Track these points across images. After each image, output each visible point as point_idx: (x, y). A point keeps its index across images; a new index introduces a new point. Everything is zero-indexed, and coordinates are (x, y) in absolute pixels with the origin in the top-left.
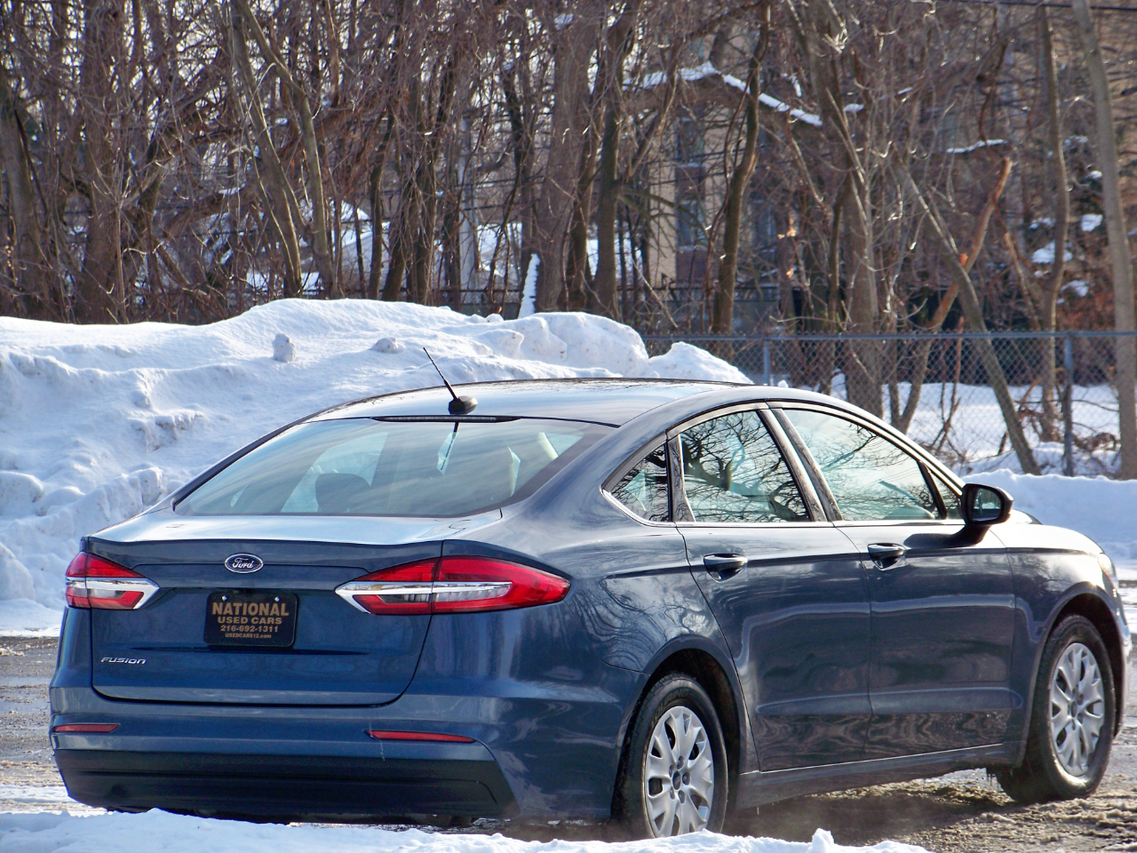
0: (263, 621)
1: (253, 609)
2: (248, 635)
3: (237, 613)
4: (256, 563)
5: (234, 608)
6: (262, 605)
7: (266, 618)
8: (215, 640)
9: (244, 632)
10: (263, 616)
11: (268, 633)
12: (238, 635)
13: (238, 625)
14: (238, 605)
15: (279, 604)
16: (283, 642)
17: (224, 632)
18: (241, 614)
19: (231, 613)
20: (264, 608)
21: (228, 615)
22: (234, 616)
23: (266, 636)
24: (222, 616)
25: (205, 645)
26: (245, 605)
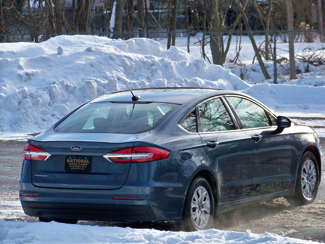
0: (82, 164)
1: (79, 161)
2: (77, 169)
3: (74, 162)
4: (80, 148)
5: (73, 161)
6: (81, 160)
7: (83, 163)
8: (68, 170)
9: (76, 168)
10: (82, 163)
11: (83, 168)
12: (74, 169)
13: (75, 166)
14: (74, 160)
15: (87, 160)
16: (87, 171)
17: (70, 168)
18: (75, 162)
19: (72, 162)
20: (82, 161)
21: (71, 163)
22: (73, 163)
23: (83, 169)
24: (70, 163)
25: (65, 171)
26: (77, 160)
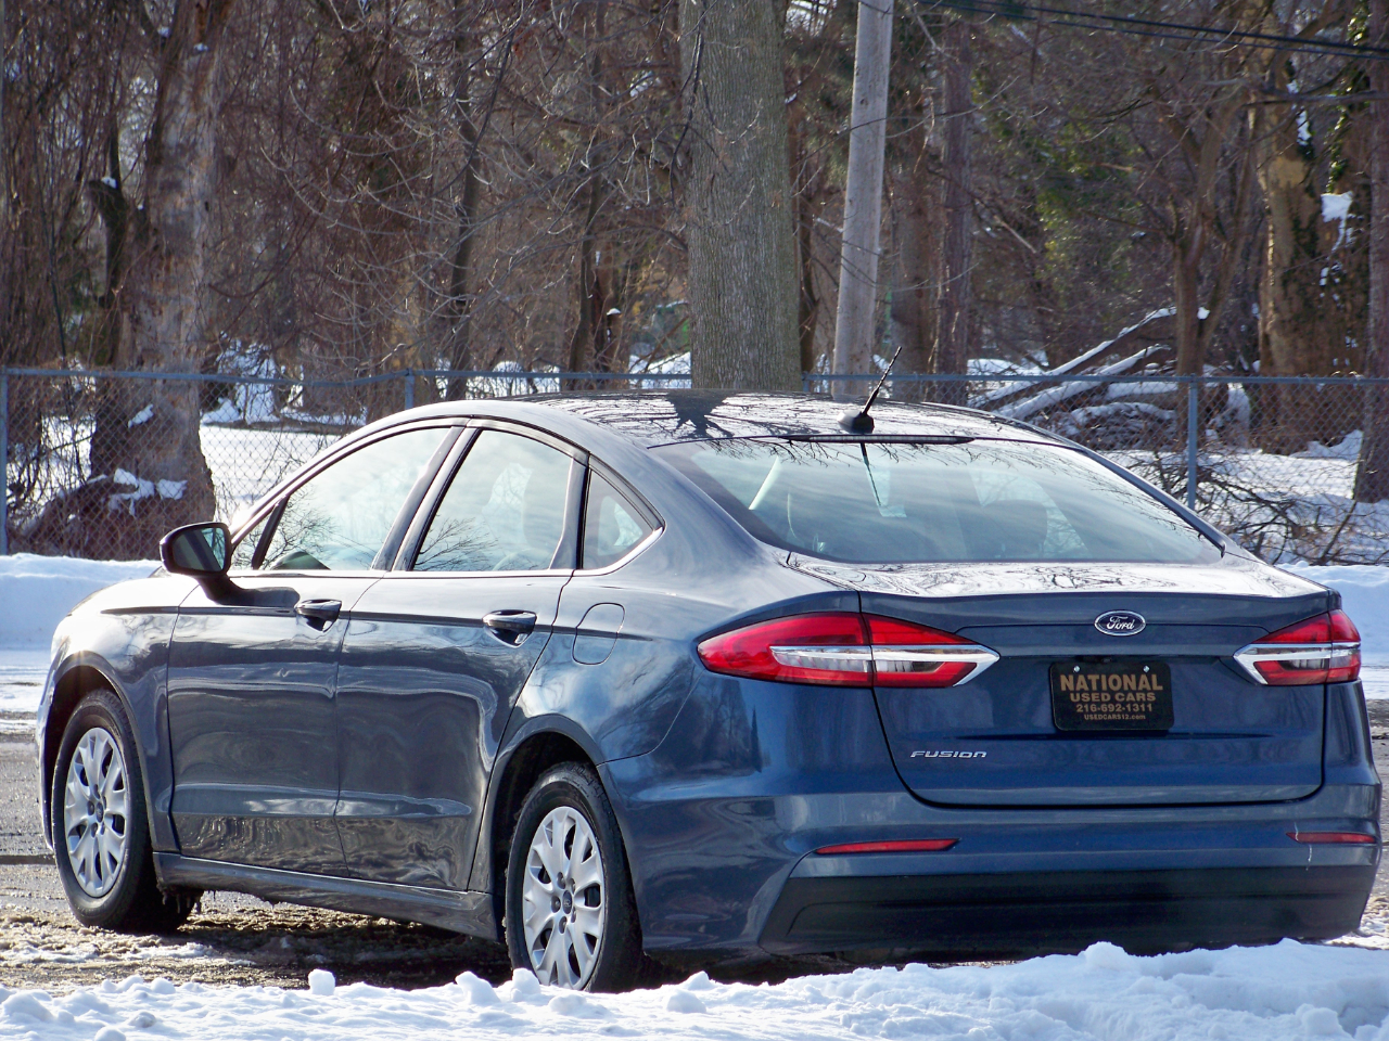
0: (1130, 697)
1: (1115, 682)
2: (1114, 716)
3: (1094, 687)
4: (1138, 622)
5: (1089, 683)
6: (1125, 677)
7: (1134, 693)
8: (1070, 726)
9: (1108, 713)
10: (1130, 689)
11: (1140, 712)
12: (1101, 717)
13: (1099, 704)
14: (1093, 678)
15: (1149, 675)
16: (1154, 726)
17: (1082, 714)
18: (1100, 690)
19: (1086, 688)
20: (1129, 681)
21: (1082, 691)
22: (1090, 692)
23: (1138, 717)
24: (1075, 692)
25: (1052, 731)
26: (1104, 677)
